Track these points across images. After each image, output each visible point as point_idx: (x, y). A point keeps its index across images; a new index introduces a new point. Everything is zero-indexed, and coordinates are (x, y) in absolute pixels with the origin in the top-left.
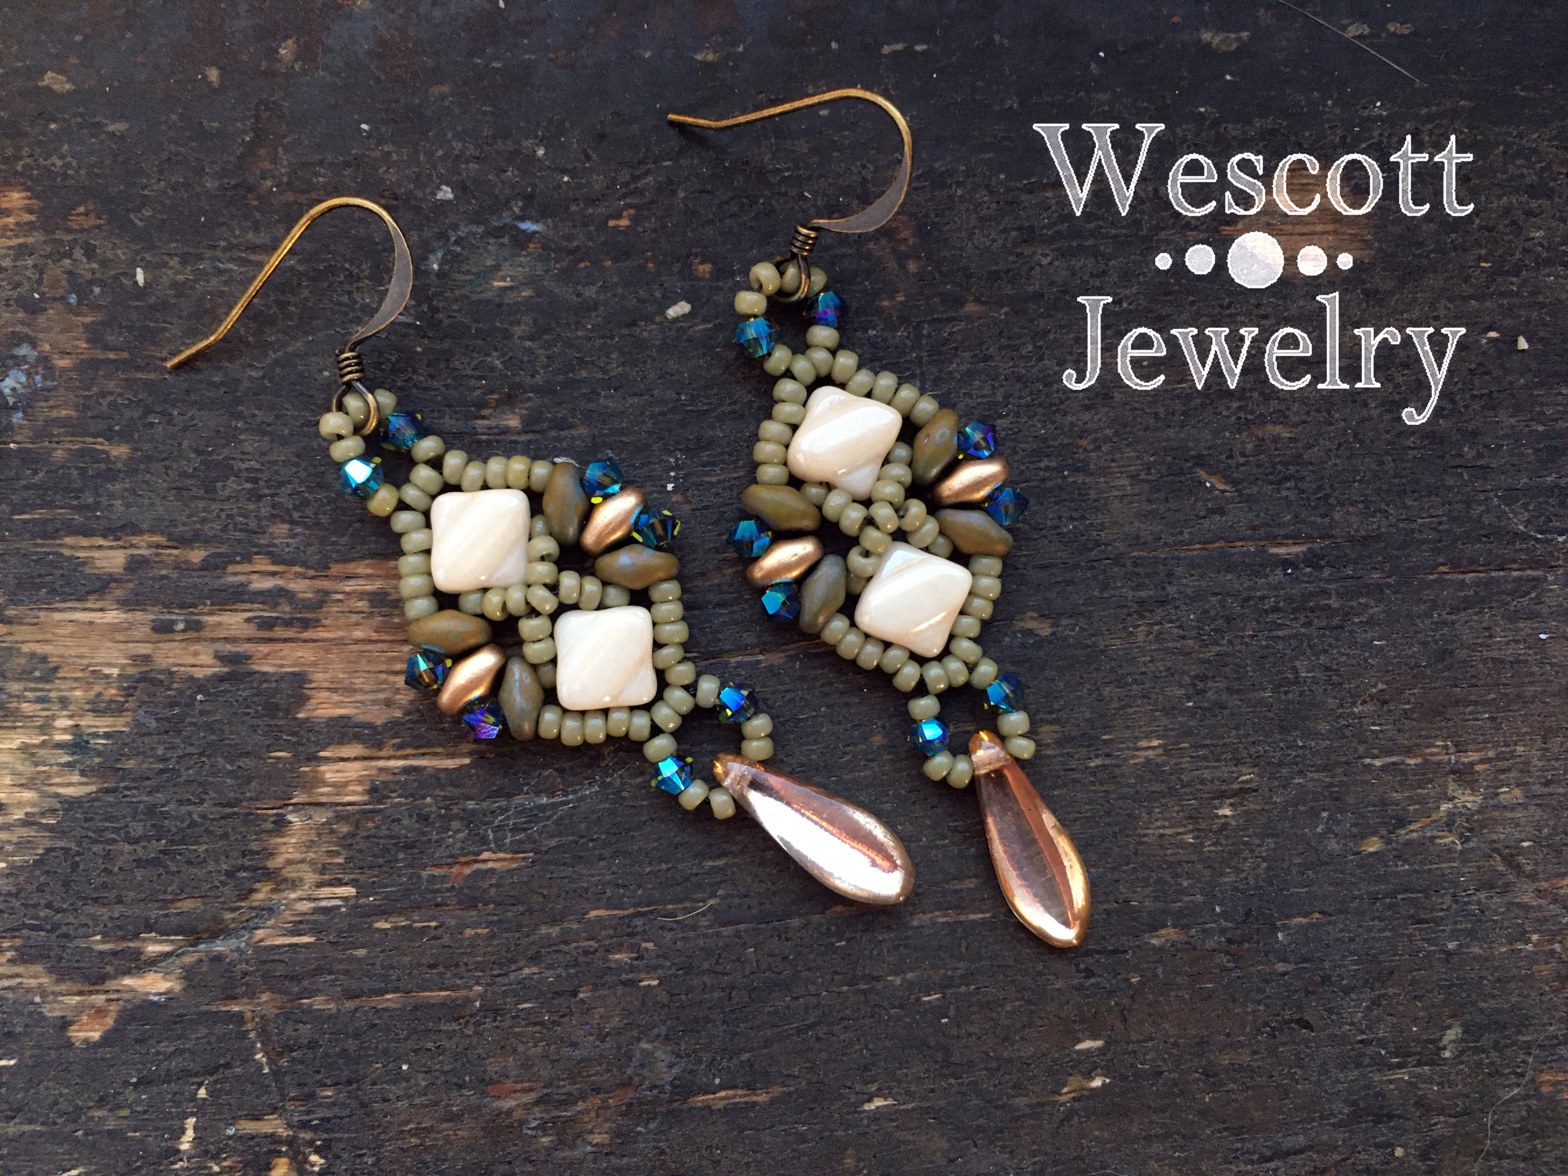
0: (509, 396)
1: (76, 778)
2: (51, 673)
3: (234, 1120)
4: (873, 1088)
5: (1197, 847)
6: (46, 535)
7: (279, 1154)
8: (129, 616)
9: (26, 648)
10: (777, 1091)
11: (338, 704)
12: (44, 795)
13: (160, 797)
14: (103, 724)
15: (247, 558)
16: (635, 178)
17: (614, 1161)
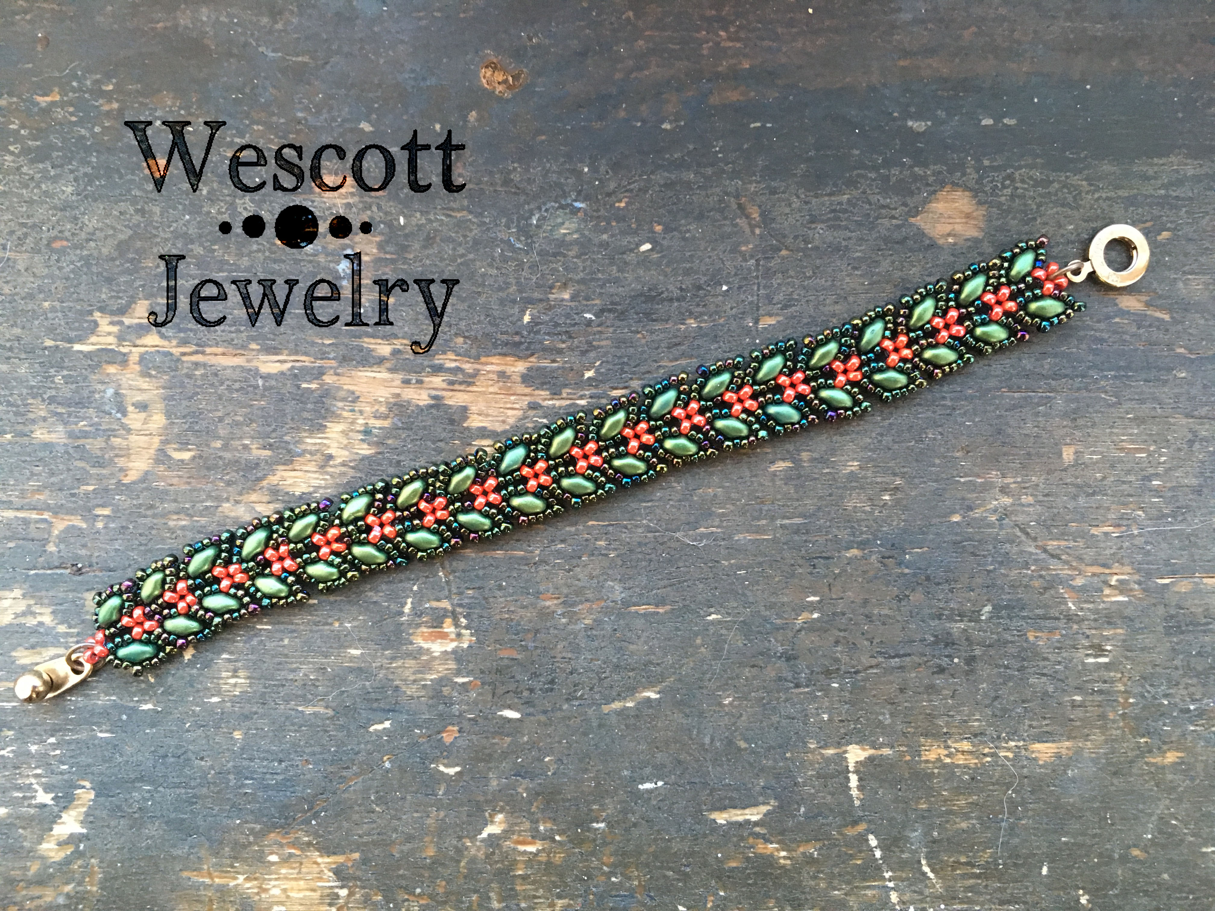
0: (565, 284)
1: (365, 446)
2: (356, 399)
3: (429, 600)
4: (712, 610)
5: (872, 513)
6: (355, 337)
7: (447, 617)
8: (391, 376)
9: (345, 387)
10: (668, 608)
11: (481, 421)
12: (351, 453)
13: (402, 458)
14: (378, 423)
15: (444, 353)
16: (629, 184)
17: (594, 632)
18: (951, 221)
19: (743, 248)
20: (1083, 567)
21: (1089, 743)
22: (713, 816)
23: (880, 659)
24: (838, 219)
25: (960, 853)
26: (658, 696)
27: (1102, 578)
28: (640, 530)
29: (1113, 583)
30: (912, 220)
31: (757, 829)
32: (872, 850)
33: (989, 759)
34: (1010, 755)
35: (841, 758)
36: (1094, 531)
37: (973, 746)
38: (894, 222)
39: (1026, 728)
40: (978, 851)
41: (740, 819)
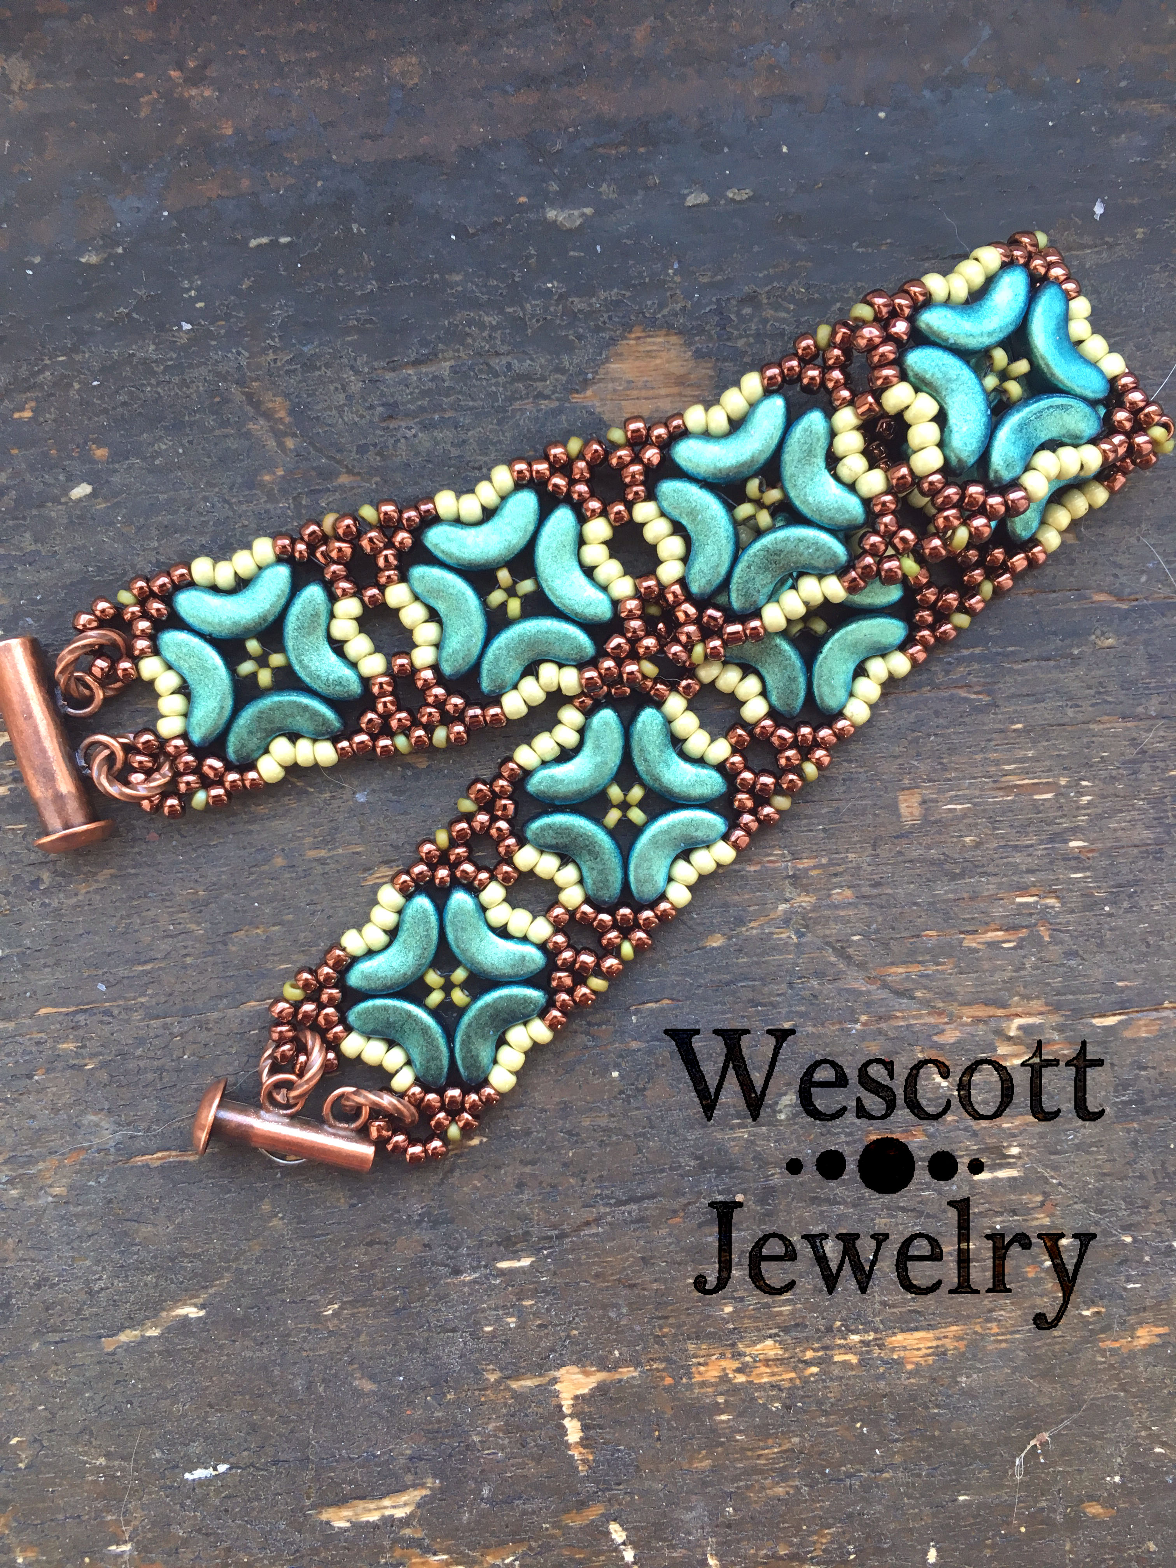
18: (651, 393)
19: (267, 478)
20: (954, 1008)
21: (994, 1325)
22: (325, 1516)
23: (602, 1210)
24: (439, 408)
25: (777, 1540)
26: (202, 1313)
27: (993, 1024)
28: (136, 1016)
29: (1012, 1034)
30: (576, 398)
31: (407, 1532)
32: (616, 1549)
33: (814, 1370)
34: (854, 1359)
35: (547, 1392)
36: (970, 942)
37: (786, 1350)
38: (544, 404)
39: (877, 1306)
40: (811, 1533)
41: (374, 1517)
